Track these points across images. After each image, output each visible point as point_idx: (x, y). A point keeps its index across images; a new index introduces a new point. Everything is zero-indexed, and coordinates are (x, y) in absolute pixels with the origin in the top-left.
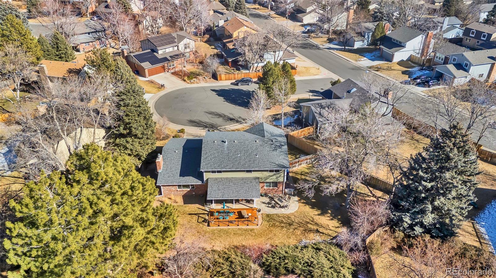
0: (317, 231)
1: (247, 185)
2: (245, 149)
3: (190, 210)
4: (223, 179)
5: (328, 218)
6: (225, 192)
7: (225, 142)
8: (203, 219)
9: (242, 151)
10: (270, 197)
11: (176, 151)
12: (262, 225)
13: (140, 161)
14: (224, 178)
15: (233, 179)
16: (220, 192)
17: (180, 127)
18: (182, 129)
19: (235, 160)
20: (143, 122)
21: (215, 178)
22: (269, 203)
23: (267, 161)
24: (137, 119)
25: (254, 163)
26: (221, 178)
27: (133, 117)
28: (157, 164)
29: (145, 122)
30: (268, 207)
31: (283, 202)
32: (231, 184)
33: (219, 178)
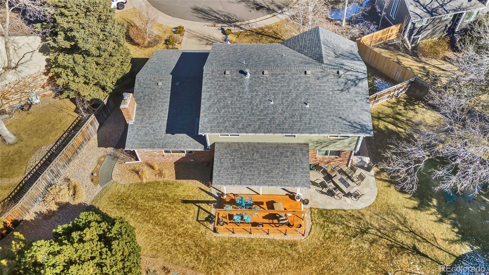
0: (415, 251)
1: (285, 160)
2: (284, 89)
3: (185, 194)
4: (241, 146)
5: (434, 218)
6: (245, 172)
7: (245, 74)
8: (207, 215)
9: (278, 94)
10: (325, 172)
11: (160, 84)
12: (312, 233)
13: (106, 94)
14: (242, 143)
15: (260, 147)
16: (236, 171)
17: (176, 22)
18: (180, 27)
19: (265, 112)
20: (96, 27)
21: (228, 143)
22: (323, 185)
23: (327, 116)
24: (82, 21)
25: (301, 121)
26: (238, 143)
27: (75, 18)
28: (124, 112)
29: (101, 26)
30: (322, 192)
31: (349, 185)
32: (256, 156)
33: (234, 143)
